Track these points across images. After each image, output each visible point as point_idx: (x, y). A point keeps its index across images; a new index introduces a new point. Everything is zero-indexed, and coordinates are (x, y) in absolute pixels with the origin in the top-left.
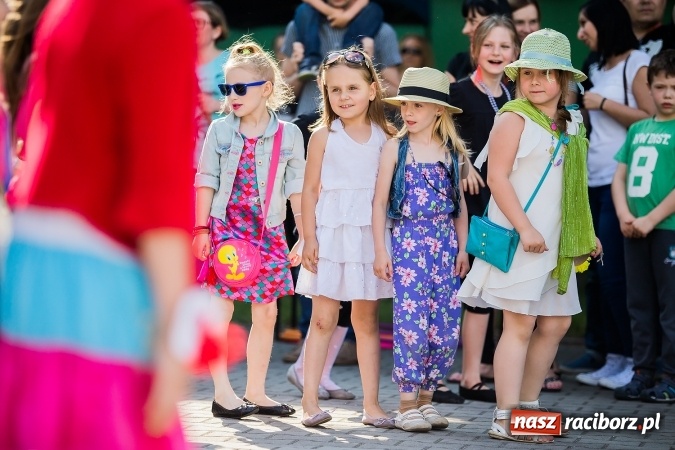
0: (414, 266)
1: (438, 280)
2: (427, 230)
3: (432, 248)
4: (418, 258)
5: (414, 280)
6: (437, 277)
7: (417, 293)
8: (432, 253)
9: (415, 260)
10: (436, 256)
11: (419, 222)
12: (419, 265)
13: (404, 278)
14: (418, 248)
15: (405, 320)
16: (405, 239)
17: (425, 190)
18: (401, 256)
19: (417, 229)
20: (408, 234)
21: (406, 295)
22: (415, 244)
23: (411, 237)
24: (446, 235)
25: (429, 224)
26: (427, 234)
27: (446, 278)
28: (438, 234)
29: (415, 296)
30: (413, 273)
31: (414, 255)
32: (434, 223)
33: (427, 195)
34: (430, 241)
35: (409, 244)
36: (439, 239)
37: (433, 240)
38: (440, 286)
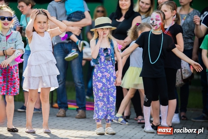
0: (102, 82)
1: (109, 86)
2: (105, 70)
3: (107, 76)
4: (103, 79)
5: (102, 86)
6: (109, 85)
7: (103, 90)
8: (107, 78)
9: (102, 80)
10: (108, 79)
11: (103, 68)
12: (103, 81)
13: (99, 86)
14: (103, 76)
15: (100, 99)
16: (98, 73)
17: (103, 57)
18: (97, 79)
19: (102, 70)
20: (99, 71)
21: (100, 91)
22: (102, 75)
23: (100, 72)
24: (112, 72)
25: (106, 68)
26: (105, 72)
27: (111, 86)
28: (109, 72)
29: (102, 91)
30: (101, 84)
31: (101, 78)
32: (107, 68)
33: (104, 58)
34: (106, 74)
35: (100, 75)
36: (109, 73)
37: (107, 73)
38: (110, 88)
